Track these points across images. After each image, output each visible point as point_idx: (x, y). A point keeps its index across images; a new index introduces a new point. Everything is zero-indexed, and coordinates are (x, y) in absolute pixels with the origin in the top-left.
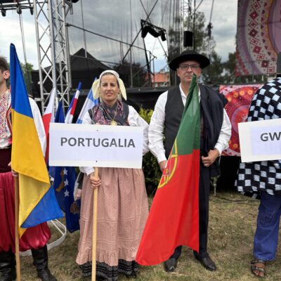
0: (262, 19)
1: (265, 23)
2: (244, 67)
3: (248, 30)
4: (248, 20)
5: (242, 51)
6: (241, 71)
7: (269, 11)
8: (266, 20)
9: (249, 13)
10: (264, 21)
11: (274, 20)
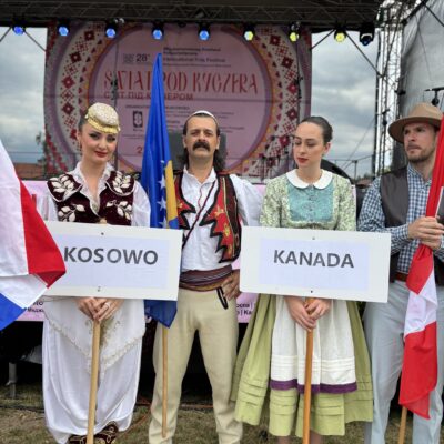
0: (80, 91)
1: (85, 96)
2: (60, 159)
3: (60, 103)
4: (60, 88)
5: (53, 134)
6: (57, 165)
7: (90, 79)
8: (85, 91)
9: (61, 78)
10: (83, 94)
11: (96, 94)
